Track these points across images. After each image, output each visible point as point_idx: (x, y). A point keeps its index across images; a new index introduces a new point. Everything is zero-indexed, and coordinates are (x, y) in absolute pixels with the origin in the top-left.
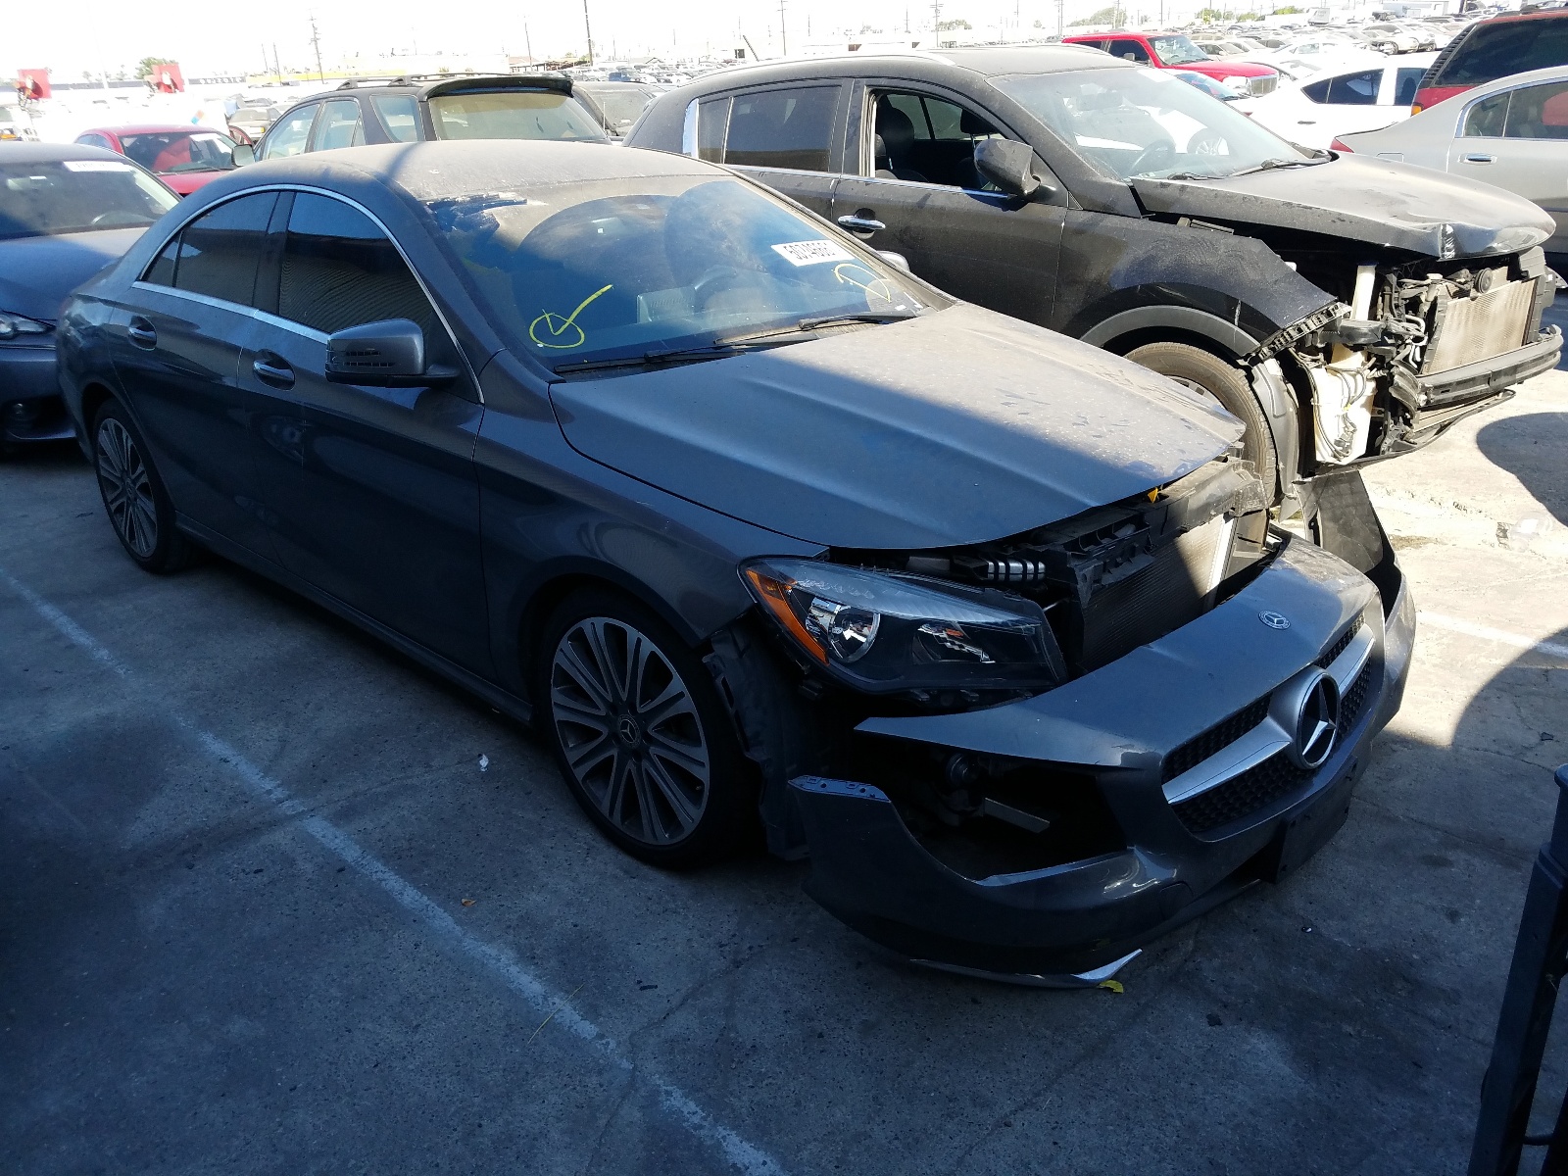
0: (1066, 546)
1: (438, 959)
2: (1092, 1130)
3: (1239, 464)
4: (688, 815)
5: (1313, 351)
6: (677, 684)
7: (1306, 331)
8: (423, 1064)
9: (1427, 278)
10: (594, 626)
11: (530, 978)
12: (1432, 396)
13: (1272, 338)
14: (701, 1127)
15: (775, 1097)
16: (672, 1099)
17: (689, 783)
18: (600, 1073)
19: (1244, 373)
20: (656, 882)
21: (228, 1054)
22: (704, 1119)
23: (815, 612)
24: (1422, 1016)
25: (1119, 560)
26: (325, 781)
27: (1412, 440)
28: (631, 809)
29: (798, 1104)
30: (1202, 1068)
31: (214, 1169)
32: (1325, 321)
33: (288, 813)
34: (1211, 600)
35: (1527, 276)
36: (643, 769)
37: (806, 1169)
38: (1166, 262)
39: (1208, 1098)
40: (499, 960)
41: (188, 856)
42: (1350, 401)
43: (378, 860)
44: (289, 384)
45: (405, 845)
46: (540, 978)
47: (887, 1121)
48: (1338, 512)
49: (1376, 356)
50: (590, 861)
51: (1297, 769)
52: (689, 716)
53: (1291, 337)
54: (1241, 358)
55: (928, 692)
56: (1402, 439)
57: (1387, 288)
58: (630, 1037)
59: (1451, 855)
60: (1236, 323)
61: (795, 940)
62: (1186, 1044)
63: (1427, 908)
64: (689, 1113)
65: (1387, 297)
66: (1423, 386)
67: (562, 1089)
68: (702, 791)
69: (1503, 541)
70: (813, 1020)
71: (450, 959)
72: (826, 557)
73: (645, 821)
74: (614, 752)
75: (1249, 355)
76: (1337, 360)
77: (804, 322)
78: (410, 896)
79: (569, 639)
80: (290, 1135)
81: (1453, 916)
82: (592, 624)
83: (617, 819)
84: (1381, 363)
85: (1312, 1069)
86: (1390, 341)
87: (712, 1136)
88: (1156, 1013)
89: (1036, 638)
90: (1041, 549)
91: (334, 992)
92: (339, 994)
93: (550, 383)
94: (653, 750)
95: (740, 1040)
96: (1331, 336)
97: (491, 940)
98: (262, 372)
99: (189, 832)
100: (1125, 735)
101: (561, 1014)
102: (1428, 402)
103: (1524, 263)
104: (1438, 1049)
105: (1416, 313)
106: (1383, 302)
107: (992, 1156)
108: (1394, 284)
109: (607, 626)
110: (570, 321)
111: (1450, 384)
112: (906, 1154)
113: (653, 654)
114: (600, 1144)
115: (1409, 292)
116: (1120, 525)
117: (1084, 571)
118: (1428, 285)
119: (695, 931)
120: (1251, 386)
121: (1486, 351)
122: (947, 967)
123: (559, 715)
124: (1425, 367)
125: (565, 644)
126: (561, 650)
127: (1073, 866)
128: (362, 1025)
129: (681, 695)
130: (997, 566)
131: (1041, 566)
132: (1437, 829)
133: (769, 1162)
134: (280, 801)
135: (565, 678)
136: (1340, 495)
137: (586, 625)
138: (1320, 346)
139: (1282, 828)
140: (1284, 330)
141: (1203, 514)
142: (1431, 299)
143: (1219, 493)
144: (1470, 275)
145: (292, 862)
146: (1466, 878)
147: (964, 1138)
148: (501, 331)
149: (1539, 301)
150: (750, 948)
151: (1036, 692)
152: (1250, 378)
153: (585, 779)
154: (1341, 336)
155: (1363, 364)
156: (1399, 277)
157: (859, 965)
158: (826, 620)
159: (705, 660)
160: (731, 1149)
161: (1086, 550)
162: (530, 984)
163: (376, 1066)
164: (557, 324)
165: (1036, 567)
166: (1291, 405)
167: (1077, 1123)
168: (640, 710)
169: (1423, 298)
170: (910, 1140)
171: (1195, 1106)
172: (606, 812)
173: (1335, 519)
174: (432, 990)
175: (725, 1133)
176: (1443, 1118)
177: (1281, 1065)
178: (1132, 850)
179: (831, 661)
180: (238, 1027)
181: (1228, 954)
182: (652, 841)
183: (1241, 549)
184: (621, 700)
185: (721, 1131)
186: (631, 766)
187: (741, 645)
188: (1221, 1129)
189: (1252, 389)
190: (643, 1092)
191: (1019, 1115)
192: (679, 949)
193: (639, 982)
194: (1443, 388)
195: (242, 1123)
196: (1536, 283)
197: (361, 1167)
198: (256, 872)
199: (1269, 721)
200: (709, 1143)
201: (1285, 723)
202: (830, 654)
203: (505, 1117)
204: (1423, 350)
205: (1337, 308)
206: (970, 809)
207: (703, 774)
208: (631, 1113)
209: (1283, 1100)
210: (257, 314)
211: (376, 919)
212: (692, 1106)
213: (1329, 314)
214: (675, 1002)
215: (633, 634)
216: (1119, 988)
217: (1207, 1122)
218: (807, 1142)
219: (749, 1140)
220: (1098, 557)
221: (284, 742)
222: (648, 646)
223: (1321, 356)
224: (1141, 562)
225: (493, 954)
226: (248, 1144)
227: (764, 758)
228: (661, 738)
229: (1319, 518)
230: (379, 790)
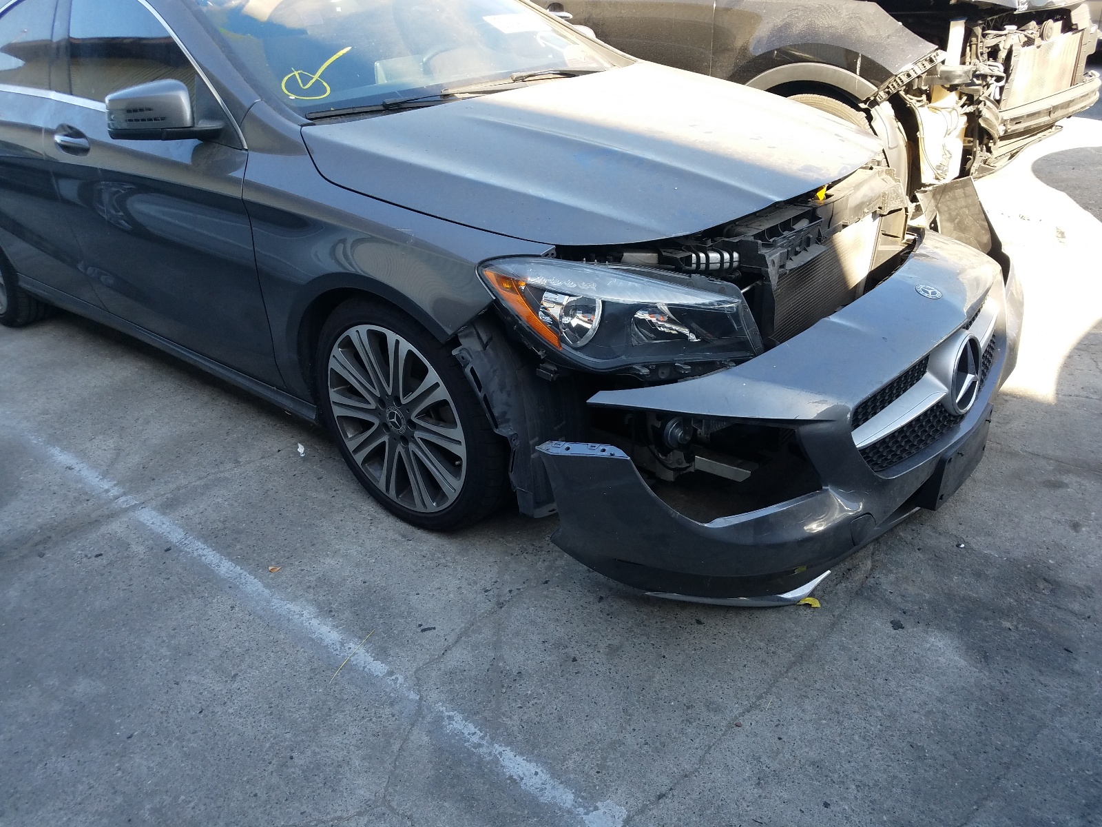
0: (756, 236)
1: (251, 618)
2: (809, 725)
3: (882, 171)
4: (450, 486)
5: (919, 92)
6: (433, 376)
7: (914, 75)
8: (241, 708)
9: (1005, 29)
10: (359, 334)
11: (328, 629)
12: (1009, 126)
13: (886, 83)
14: (480, 745)
15: (540, 715)
16: (454, 723)
17: (449, 459)
18: (392, 704)
19: (865, 115)
20: (429, 542)
21: (74, 711)
22: (482, 738)
23: (545, 304)
24: (1065, 610)
25: (798, 249)
26: (153, 479)
27: (992, 165)
28: (403, 483)
29: (560, 719)
30: (892, 664)
31: (62, 812)
32: (928, 66)
33: (124, 507)
34: (861, 289)
35: (1077, 29)
36: (411, 453)
37: (572, 776)
38: (799, 27)
39: (901, 690)
40: (302, 615)
41: (40, 548)
42: (948, 133)
43: (198, 539)
44: (85, 151)
45: (221, 525)
46: (337, 627)
47: (637, 729)
48: (954, 213)
49: (967, 95)
50: (373, 529)
51: (950, 415)
52: (445, 402)
53: (902, 82)
54: (862, 102)
55: (647, 367)
56: (985, 163)
57: (974, 39)
58: (415, 672)
59: (1066, 479)
60: (858, 72)
61: (546, 582)
62: (877, 646)
63: (1054, 522)
64: (469, 734)
65: (974, 47)
66: (1002, 119)
67: (360, 721)
68: (460, 466)
69: (1062, 240)
70: (567, 647)
71: (261, 617)
72: (552, 254)
73: (415, 494)
74: (385, 438)
75: (868, 99)
76: (936, 101)
77: (516, 75)
78: (226, 568)
79: (340, 346)
80: (128, 778)
81: (1076, 526)
82: (357, 331)
83: (392, 493)
84: (971, 100)
85: (983, 660)
86: (978, 82)
87: (490, 753)
88: (849, 622)
89: (736, 315)
90: (736, 240)
91: (164, 651)
92: (168, 653)
93: (302, 126)
94: (418, 434)
95: (508, 668)
96: (932, 80)
97: (295, 599)
98: (62, 143)
99: (41, 528)
100: (819, 393)
101: (356, 657)
102: (1006, 131)
103: (1075, 17)
104: (1082, 636)
105: (995, 59)
106: (970, 51)
107: (728, 753)
108: (980, 36)
109: (370, 332)
110: (316, 77)
111: (1022, 117)
112: (656, 757)
113: (410, 352)
114: (395, 767)
115: (990, 41)
116: (797, 219)
117: (773, 257)
118: (1006, 35)
119: (464, 580)
120: (870, 125)
121: (1048, 89)
122: (675, 596)
123: (337, 412)
124: (1002, 103)
125: (337, 351)
126: (334, 356)
127: (783, 506)
128: (188, 678)
129: (437, 385)
130: (698, 258)
131: (736, 255)
132: (1051, 459)
133: (540, 773)
134: (117, 498)
135: (340, 381)
136: (955, 199)
137: (352, 333)
138: (924, 88)
139: (941, 464)
140: (896, 76)
141: (858, 211)
142: (1008, 47)
143: (870, 194)
144: (1037, 26)
145: (127, 546)
146: (1080, 496)
147: (703, 739)
148: (256, 86)
149: (1084, 49)
150: (510, 591)
151: (739, 362)
152: (870, 118)
153: (364, 462)
154: (940, 78)
155: (957, 103)
156: (984, 29)
157: (601, 599)
158: (556, 311)
159: (454, 352)
160: (506, 763)
161: (771, 240)
162: (328, 633)
163: (201, 712)
164: (305, 80)
165: (731, 257)
166: (901, 138)
167: (795, 720)
168: (404, 401)
169: (1001, 46)
170: (658, 744)
171: (892, 698)
172: (383, 488)
173: (951, 220)
174: (247, 644)
175: (501, 749)
176: (1096, 694)
177: (957, 658)
178: (827, 490)
179: (563, 345)
180: (83, 687)
181: (900, 570)
182: (423, 510)
183: (884, 244)
184: (388, 395)
185: (498, 748)
186: (400, 448)
187: (485, 339)
188: (916, 716)
189: (872, 127)
190: (429, 719)
191: (747, 716)
192: (451, 595)
193: (420, 625)
194: (1016, 120)
195: (86, 770)
196: (1082, 36)
197: (190, 802)
198: (97, 556)
199: (928, 376)
200: (488, 759)
201: (942, 377)
202: (562, 340)
203: (313, 748)
204: (1002, 89)
205: (937, 55)
206: (685, 465)
207: (460, 451)
208: (420, 737)
209: (963, 688)
210: (53, 95)
211: (198, 588)
212: (472, 728)
213: (931, 61)
214: (451, 639)
215: (392, 337)
216: (816, 604)
217: (903, 711)
218: (571, 752)
219: (522, 754)
220: (782, 246)
221: (118, 450)
222: (406, 346)
223: (924, 97)
224: (815, 250)
225: (297, 611)
226: (90, 788)
227: (511, 433)
228: (422, 424)
229: (938, 219)
230: (198, 483)
